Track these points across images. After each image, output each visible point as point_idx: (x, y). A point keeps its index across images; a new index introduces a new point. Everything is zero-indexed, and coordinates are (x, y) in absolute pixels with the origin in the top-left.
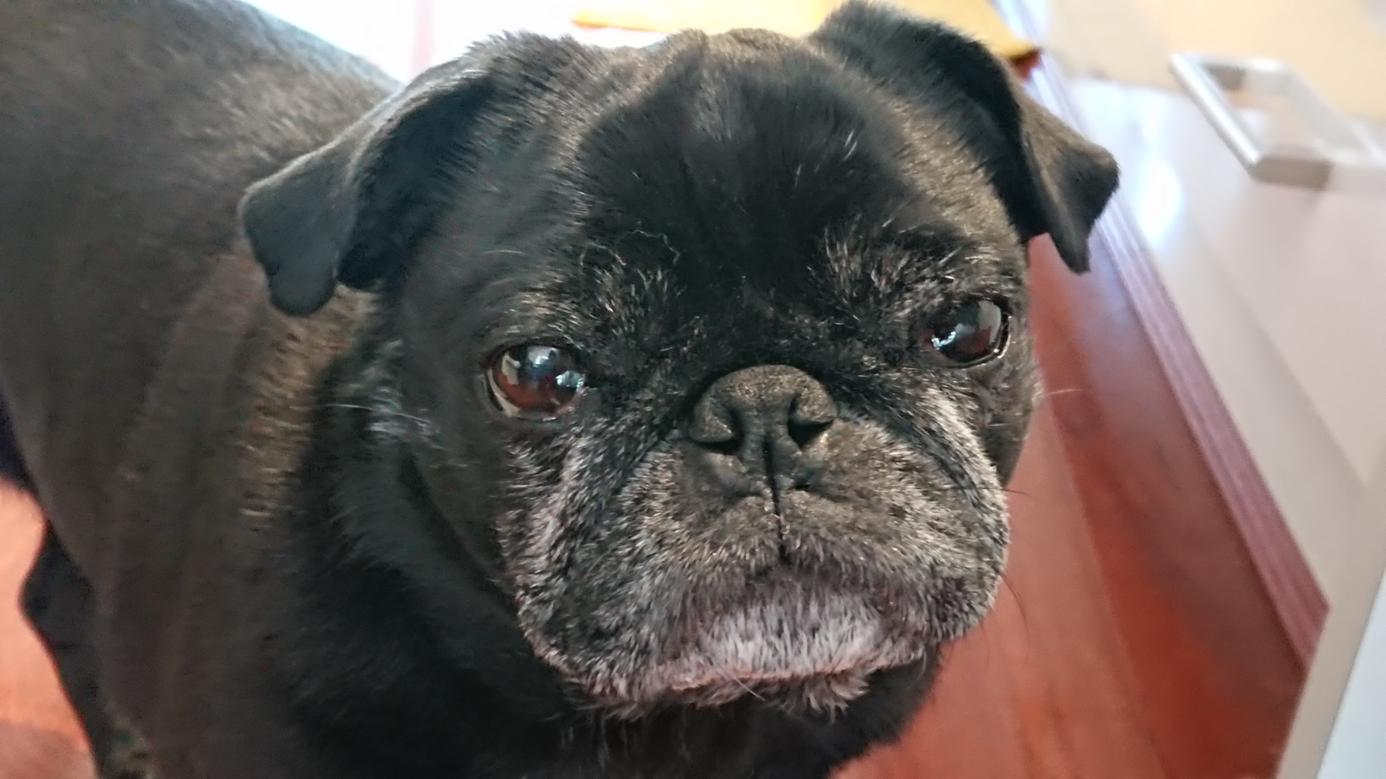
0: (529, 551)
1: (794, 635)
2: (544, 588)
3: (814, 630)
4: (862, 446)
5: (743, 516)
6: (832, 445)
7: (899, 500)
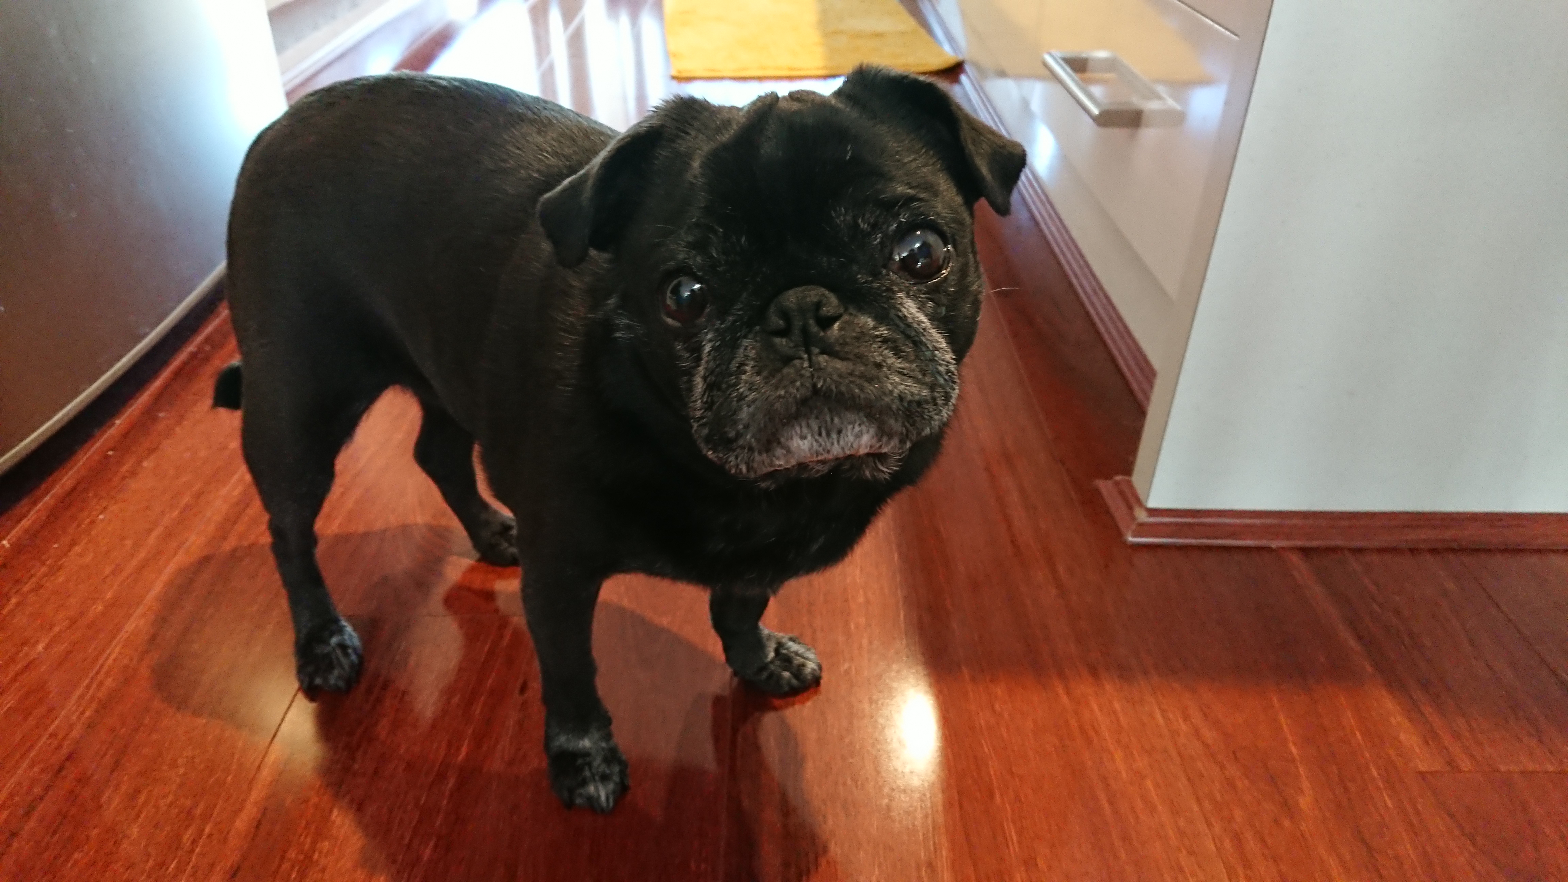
0: (693, 399)
1: (828, 435)
2: (701, 418)
3: (839, 432)
4: (858, 330)
5: (792, 371)
6: (841, 329)
7: (879, 359)
